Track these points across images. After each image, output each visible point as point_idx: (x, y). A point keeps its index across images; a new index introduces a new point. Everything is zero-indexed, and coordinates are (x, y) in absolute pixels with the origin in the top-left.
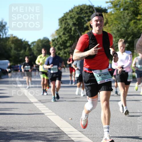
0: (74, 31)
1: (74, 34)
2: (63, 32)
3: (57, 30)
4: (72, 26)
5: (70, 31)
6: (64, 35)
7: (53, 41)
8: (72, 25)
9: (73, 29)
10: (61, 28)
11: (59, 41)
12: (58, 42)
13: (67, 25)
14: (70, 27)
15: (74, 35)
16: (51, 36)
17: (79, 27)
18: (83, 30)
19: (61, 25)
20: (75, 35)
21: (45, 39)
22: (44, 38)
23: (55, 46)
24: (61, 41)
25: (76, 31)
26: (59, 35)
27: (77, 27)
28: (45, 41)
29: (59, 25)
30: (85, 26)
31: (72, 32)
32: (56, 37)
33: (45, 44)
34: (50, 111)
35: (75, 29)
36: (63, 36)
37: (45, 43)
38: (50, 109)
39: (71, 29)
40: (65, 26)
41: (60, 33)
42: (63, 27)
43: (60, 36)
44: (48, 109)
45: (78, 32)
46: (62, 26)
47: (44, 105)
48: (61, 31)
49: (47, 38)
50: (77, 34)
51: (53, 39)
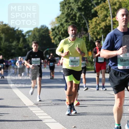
0: (79, 17)
1: (79, 21)
2: (65, 19)
3: (58, 17)
4: (76, 12)
5: (74, 18)
6: (67, 23)
7: (53, 30)
8: (77, 10)
9: (78, 15)
10: (63, 13)
11: (61, 30)
12: (59, 32)
13: (71, 11)
14: (74, 13)
15: (79, 23)
16: (50, 24)
17: (85, 13)
18: (91, 16)
19: (63, 11)
20: (81, 23)
21: (43, 28)
22: (42, 26)
23: (56, 36)
24: (63, 30)
25: (82, 18)
26: (60, 23)
27: (83, 13)
28: (43, 30)
29: (60, 10)
30: (93, 11)
31: (77, 18)
32: (57, 25)
33: (44, 34)
34: (49, 117)
35: (81, 15)
36: (65, 24)
37: (43, 32)
38: (49, 115)
39: (75, 15)
40: (67, 11)
41: (62, 20)
42: (66, 13)
43: (62, 24)
44: (47, 115)
45: (84, 19)
46: (65, 11)
47: (42, 109)
48: (63, 18)
49: (46, 26)
50: (82, 21)
51: (53, 27)
